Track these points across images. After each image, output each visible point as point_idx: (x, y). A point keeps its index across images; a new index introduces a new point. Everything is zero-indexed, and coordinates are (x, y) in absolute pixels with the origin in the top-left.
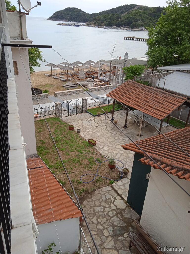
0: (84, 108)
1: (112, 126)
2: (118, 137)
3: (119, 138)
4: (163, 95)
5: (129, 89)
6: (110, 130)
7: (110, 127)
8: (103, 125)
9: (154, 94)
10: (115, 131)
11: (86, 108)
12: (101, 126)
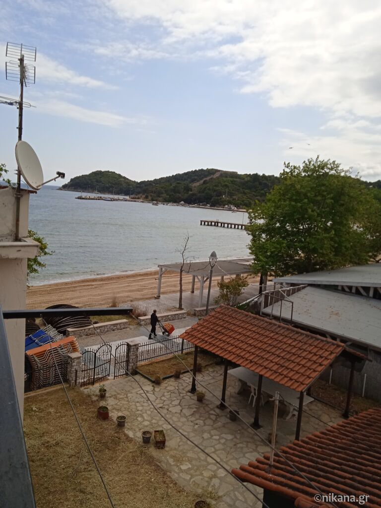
0: (130, 365)
1: (194, 404)
2: (209, 433)
3: (212, 436)
4: (297, 338)
5: (225, 324)
6: (191, 415)
7: (190, 408)
8: (173, 403)
9: (277, 333)
10: (201, 418)
11: (134, 364)
12: (171, 405)
